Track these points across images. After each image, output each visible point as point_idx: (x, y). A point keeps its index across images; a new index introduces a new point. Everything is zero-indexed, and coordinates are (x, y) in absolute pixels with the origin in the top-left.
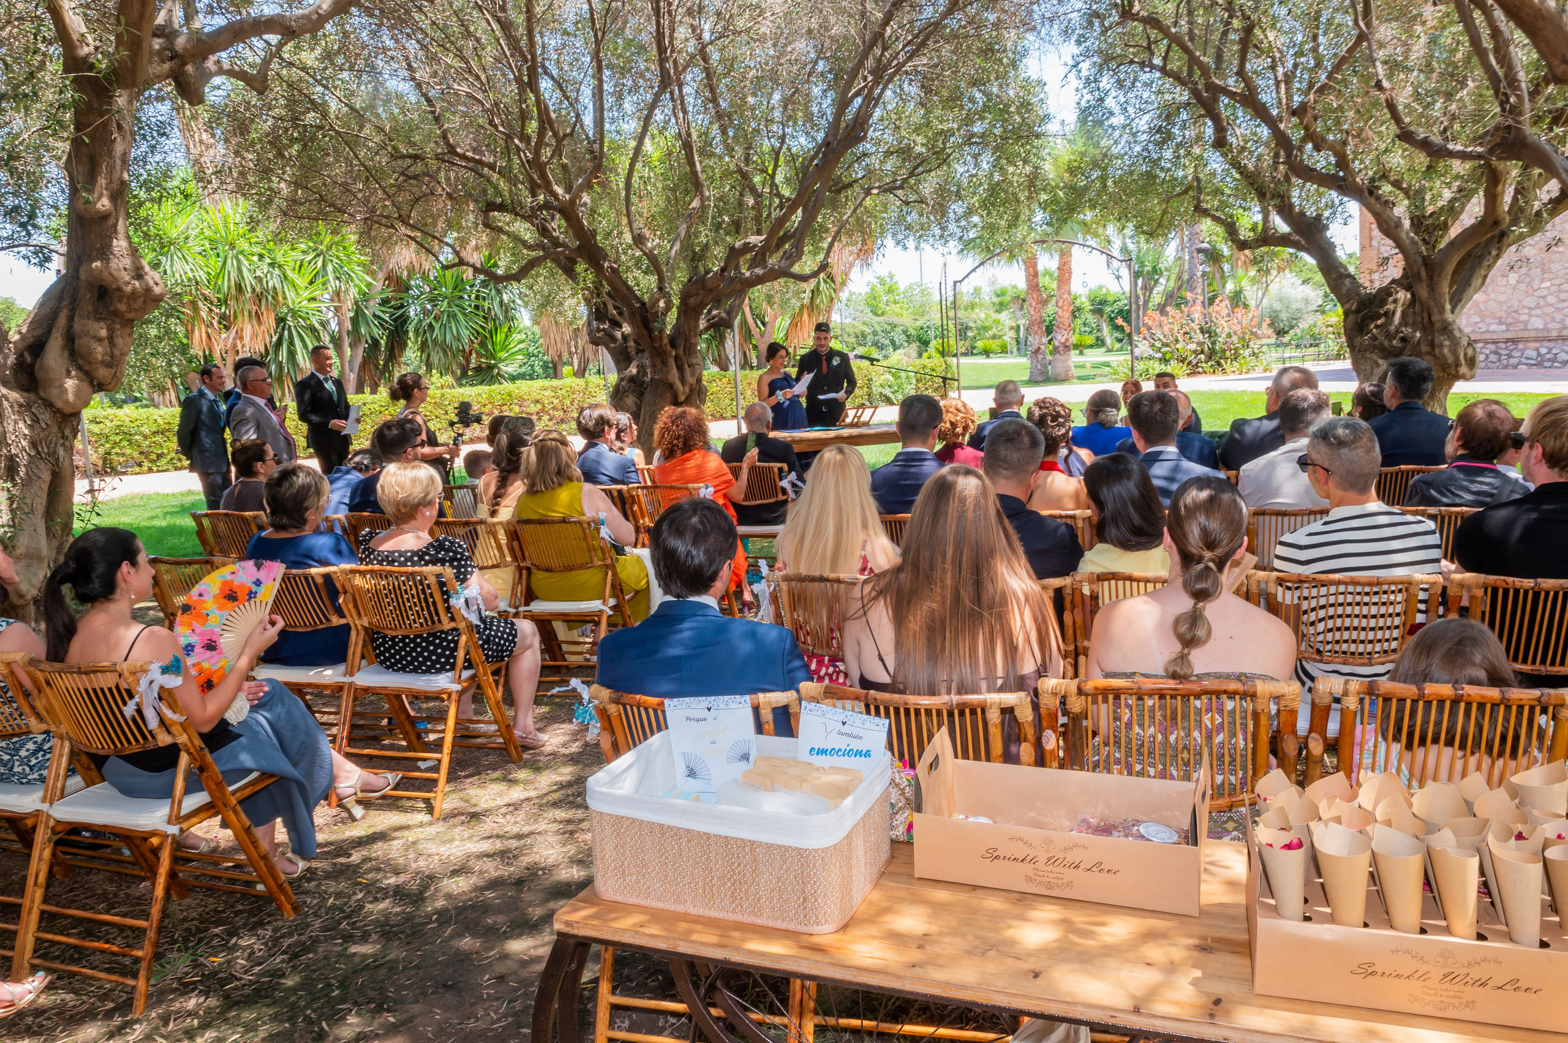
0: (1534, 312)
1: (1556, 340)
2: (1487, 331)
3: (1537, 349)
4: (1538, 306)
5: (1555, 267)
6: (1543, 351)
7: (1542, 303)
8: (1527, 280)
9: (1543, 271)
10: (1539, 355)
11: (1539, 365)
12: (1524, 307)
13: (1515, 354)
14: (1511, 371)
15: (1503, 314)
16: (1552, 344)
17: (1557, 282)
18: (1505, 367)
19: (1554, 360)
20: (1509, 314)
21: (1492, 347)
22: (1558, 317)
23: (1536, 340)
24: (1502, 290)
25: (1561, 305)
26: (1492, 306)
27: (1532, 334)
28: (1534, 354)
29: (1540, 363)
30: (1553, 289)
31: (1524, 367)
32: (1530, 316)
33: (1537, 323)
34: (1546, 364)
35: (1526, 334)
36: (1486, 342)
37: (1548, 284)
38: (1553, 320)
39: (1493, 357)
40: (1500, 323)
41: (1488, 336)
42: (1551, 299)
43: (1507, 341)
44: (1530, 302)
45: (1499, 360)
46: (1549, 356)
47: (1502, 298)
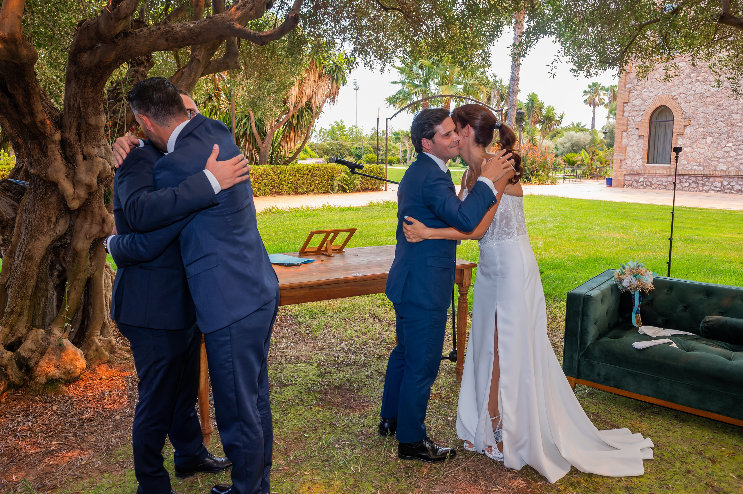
0: (721, 160)
1: (734, 177)
2: (691, 169)
3: (722, 182)
4: (724, 157)
5: (736, 135)
6: (725, 183)
7: (726, 155)
8: (719, 141)
9: (729, 137)
10: (722, 185)
11: (722, 191)
12: (714, 157)
13: (707, 184)
14: (704, 193)
15: (702, 160)
16: (731, 180)
17: (736, 143)
18: (701, 191)
19: (732, 189)
20: (705, 160)
21: (694, 179)
22: (736, 164)
23: (721, 176)
24: (702, 146)
25: (738, 157)
26: (695, 155)
27: (719, 173)
28: (719, 185)
29: (722, 190)
30: (734, 147)
31: (713, 192)
32: (718, 162)
33: (723, 167)
34: (726, 191)
35: (715, 173)
36: (690, 176)
37: (731, 144)
38: (733, 166)
39: (693, 185)
40: (700, 165)
41: (692, 173)
42: (732, 153)
43: (703, 176)
44: (719, 154)
45: (697, 187)
46: (729, 186)
47: (702, 151)
